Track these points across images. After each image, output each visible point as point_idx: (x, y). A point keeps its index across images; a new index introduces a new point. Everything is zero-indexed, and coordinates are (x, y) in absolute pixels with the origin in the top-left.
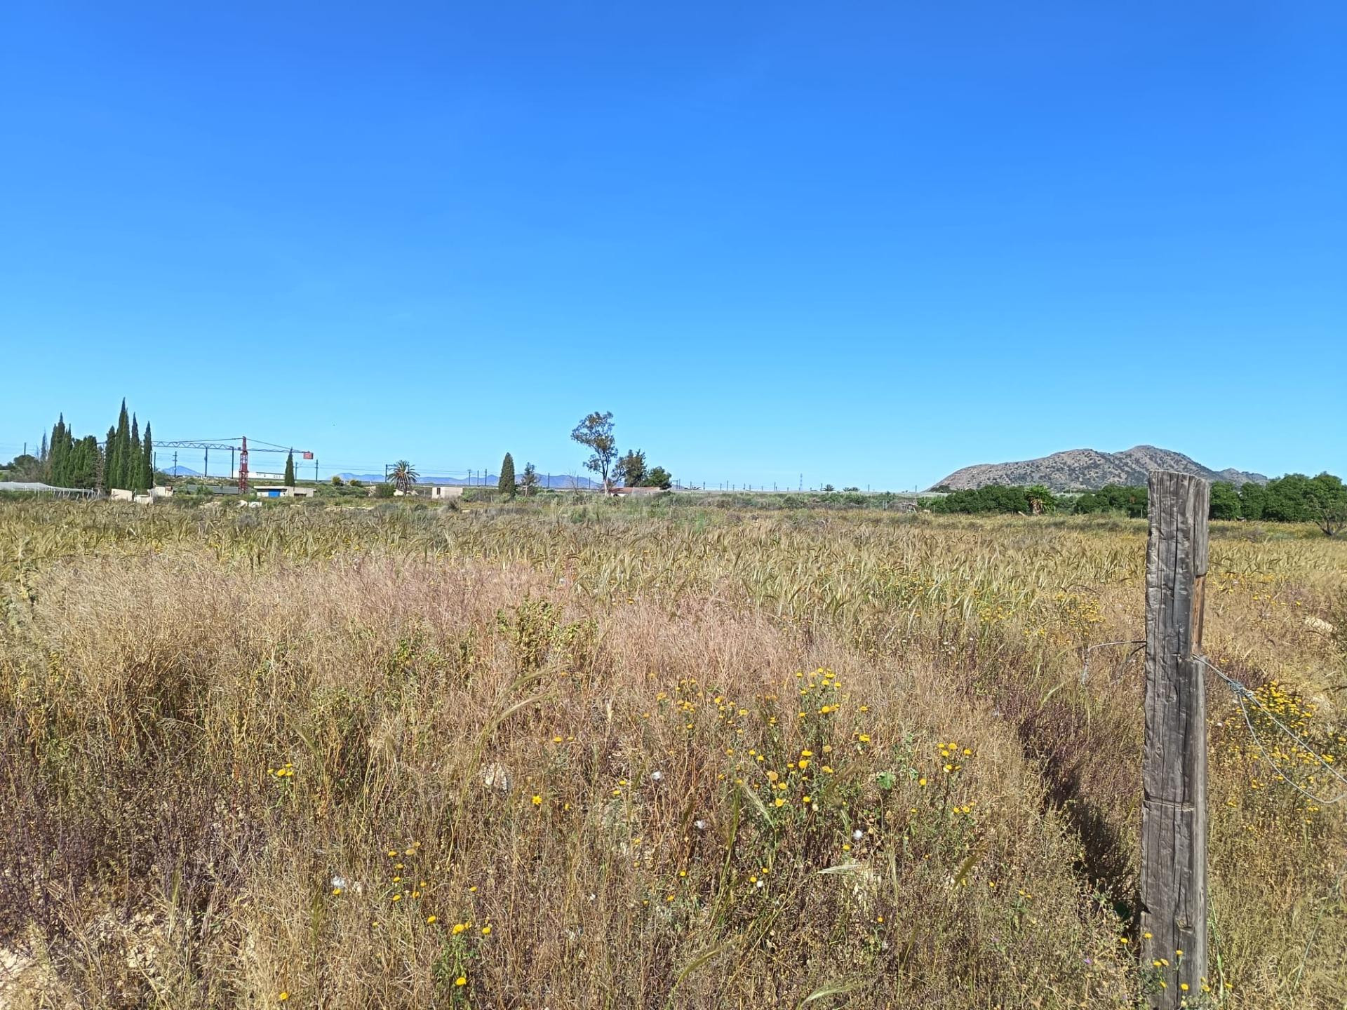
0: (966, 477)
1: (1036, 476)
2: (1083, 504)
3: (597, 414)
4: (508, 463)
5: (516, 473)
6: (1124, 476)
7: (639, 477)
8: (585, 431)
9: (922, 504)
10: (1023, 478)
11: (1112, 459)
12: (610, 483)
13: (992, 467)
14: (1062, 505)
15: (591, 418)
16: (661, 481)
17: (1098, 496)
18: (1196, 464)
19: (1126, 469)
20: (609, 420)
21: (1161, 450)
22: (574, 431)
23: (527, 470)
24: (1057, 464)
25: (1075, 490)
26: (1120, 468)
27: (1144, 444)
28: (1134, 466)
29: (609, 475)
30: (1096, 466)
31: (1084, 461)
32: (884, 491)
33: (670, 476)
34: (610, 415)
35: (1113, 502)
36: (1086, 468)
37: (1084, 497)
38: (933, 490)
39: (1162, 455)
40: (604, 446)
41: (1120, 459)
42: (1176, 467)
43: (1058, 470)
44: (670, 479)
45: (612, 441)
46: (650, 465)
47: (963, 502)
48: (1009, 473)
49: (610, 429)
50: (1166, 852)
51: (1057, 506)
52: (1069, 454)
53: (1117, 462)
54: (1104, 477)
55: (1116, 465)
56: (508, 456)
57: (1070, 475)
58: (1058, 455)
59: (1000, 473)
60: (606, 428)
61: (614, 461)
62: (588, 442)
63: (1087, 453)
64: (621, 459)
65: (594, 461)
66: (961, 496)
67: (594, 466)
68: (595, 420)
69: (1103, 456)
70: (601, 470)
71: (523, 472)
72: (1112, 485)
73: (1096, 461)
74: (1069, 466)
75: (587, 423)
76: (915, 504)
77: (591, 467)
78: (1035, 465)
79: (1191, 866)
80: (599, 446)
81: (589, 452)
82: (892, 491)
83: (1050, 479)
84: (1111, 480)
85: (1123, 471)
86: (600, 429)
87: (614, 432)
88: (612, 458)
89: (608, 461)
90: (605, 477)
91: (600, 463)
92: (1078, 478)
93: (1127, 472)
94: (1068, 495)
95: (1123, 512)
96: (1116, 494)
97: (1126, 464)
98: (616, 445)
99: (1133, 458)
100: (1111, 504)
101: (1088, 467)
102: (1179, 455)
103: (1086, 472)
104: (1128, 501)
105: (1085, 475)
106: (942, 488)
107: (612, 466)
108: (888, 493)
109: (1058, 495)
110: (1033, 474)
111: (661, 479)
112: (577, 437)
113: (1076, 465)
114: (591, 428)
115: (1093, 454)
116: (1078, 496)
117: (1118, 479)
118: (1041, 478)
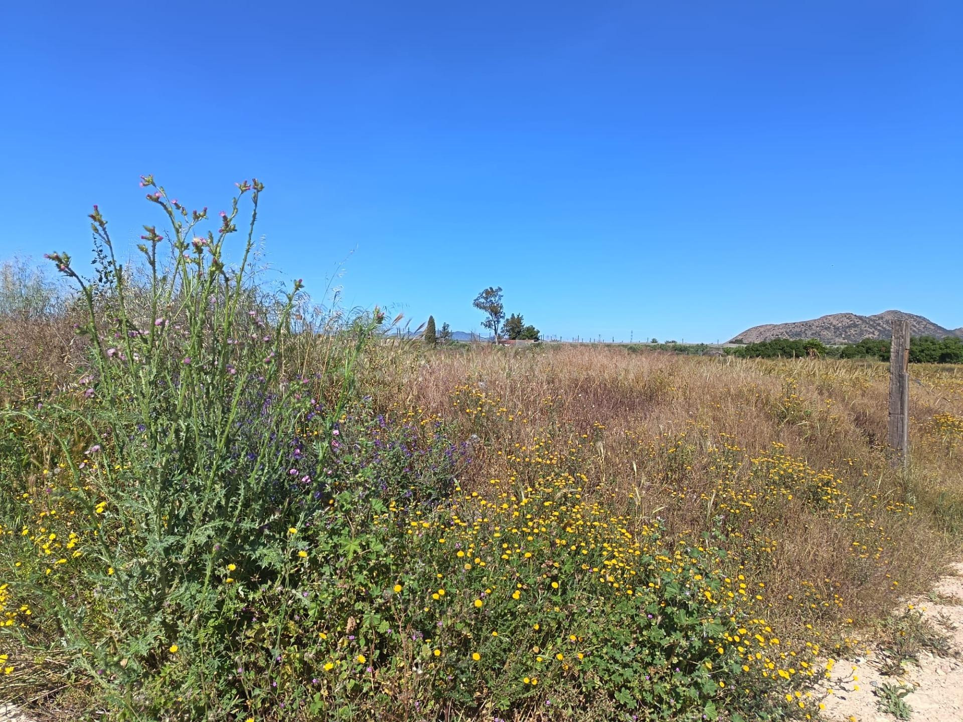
0: (755, 333)
1: (809, 333)
2: (846, 352)
3: (491, 289)
4: (432, 322)
5: (436, 329)
6: (877, 333)
7: (519, 332)
8: (482, 300)
9: (727, 352)
10: (798, 334)
11: (867, 320)
12: (499, 337)
13: (775, 326)
14: (830, 353)
15: (487, 292)
16: (532, 336)
17: (858, 347)
18: (934, 325)
19: (879, 328)
20: (499, 293)
21: (906, 314)
22: (475, 300)
23: (444, 328)
24: (825, 324)
25: (840, 343)
26: (874, 327)
27: (893, 309)
28: (884, 326)
29: (499, 331)
30: (855, 326)
31: (846, 322)
32: (700, 343)
33: (538, 332)
34: (500, 289)
35: (868, 350)
36: (847, 327)
37: (847, 348)
38: (731, 342)
39: (907, 317)
40: (496, 311)
41: (874, 321)
42: (918, 326)
43: (826, 329)
44: (539, 335)
45: (501, 307)
46: (526, 324)
47: (758, 350)
48: (788, 331)
49: (500, 299)
50: (895, 429)
51: (827, 353)
52: (834, 316)
53: (871, 323)
54: (861, 334)
55: (871, 325)
56: (431, 318)
57: (835, 332)
58: (826, 317)
59: (781, 331)
60: (497, 299)
61: (502, 322)
62: (485, 308)
63: (848, 316)
64: (507, 320)
65: (489, 321)
66: (756, 346)
67: (488, 325)
68: (490, 293)
69: (860, 318)
70: (494, 327)
71: (441, 329)
72: (868, 339)
73: (855, 322)
74: (834, 326)
75: (484, 295)
76: (721, 352)
77: (486, 326)
78: (808, 325)
79: (903, 432)
80: (492, 311)
81: (485, 315)
82: (705, 343)
83: (819, 335)
84: (867, 336)
85: (876, 329)
86: (493, 299)
87: (502, 302)
88: (501, 320)
89: (498, 322)
90: (496, 333)
91: (493, 322)
92: (841, 334)
93: (879, 330)
94: (836, 347)
95: (876, 357)
96: (871, 345)
97: (879, 324)
98: (504, 310)
99: (884, 320)
100: (867, 352)
101: (849, 327)
102: (920, 317)
103: (847, 330)
104: (880, 350)
105: (846, 332)
106: (736, 341)
107: (501, 325)
108: (702, 344)
109: (828, 346)
110: (807, 332)
111: (532, 334)
112: (478, 305)
113: (840, 325)
114: (486, 298)
115: (853, 317)
116: (843, 347)
117: (873, 335)
118: (812, 334)
